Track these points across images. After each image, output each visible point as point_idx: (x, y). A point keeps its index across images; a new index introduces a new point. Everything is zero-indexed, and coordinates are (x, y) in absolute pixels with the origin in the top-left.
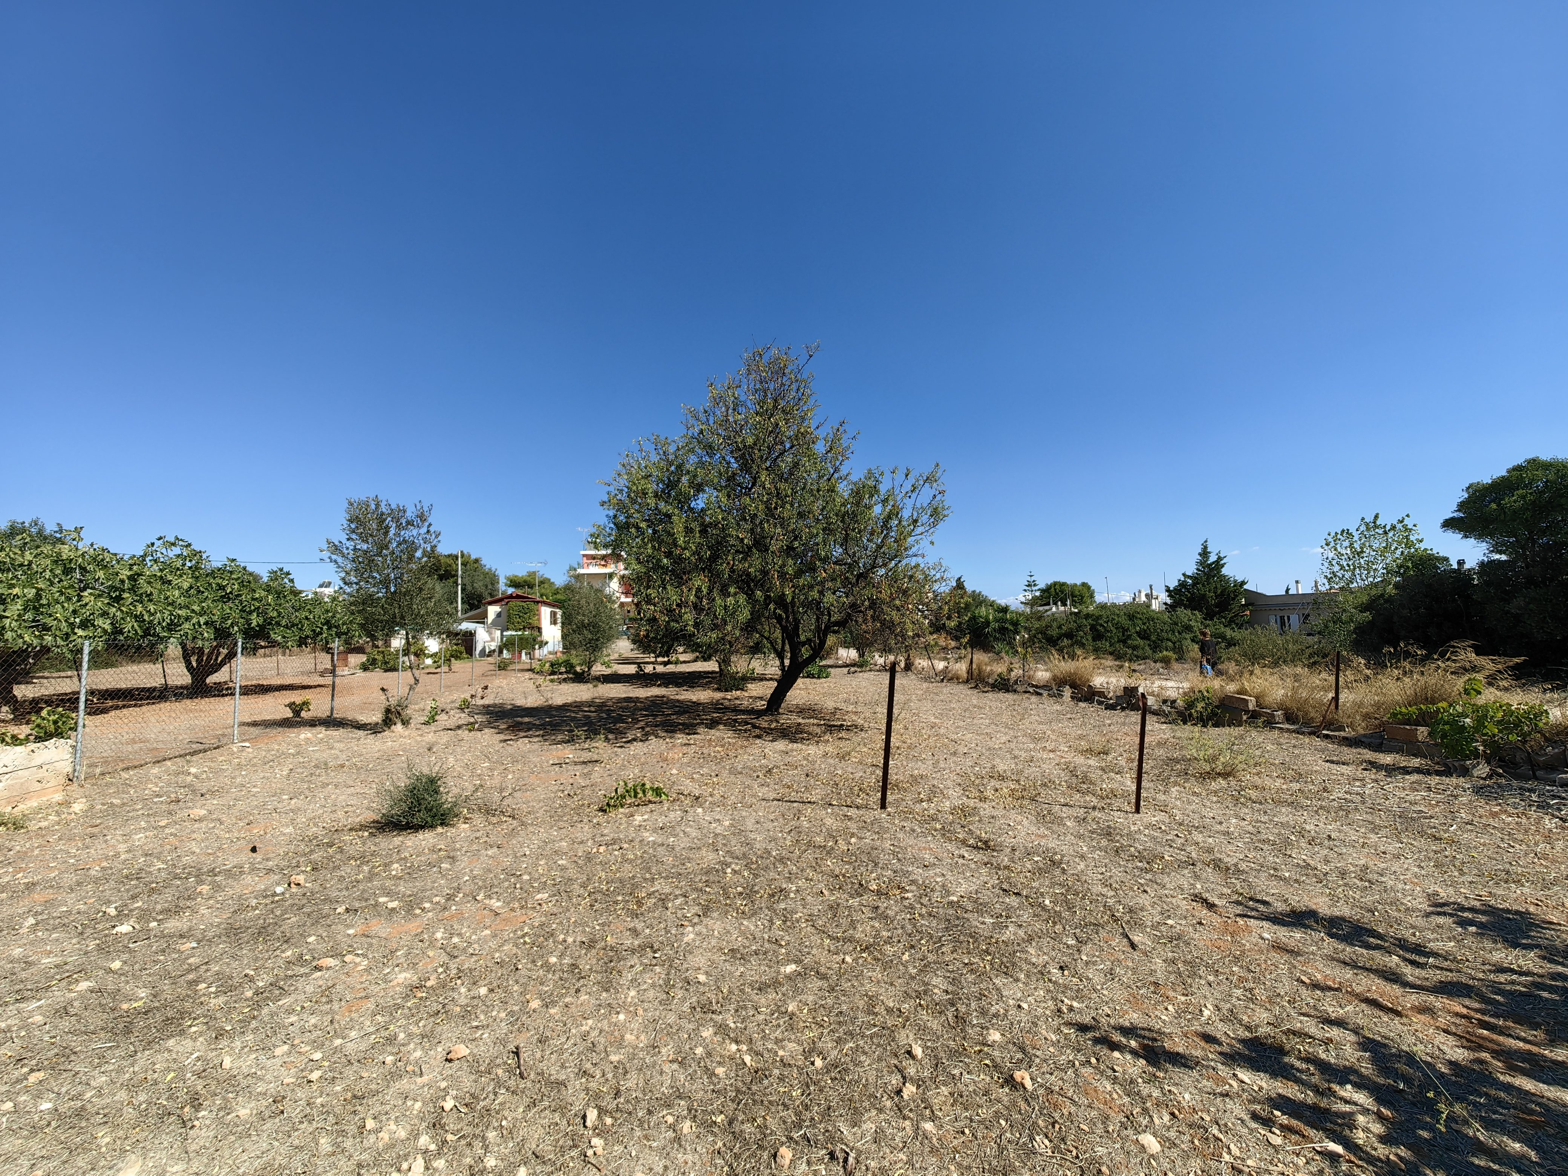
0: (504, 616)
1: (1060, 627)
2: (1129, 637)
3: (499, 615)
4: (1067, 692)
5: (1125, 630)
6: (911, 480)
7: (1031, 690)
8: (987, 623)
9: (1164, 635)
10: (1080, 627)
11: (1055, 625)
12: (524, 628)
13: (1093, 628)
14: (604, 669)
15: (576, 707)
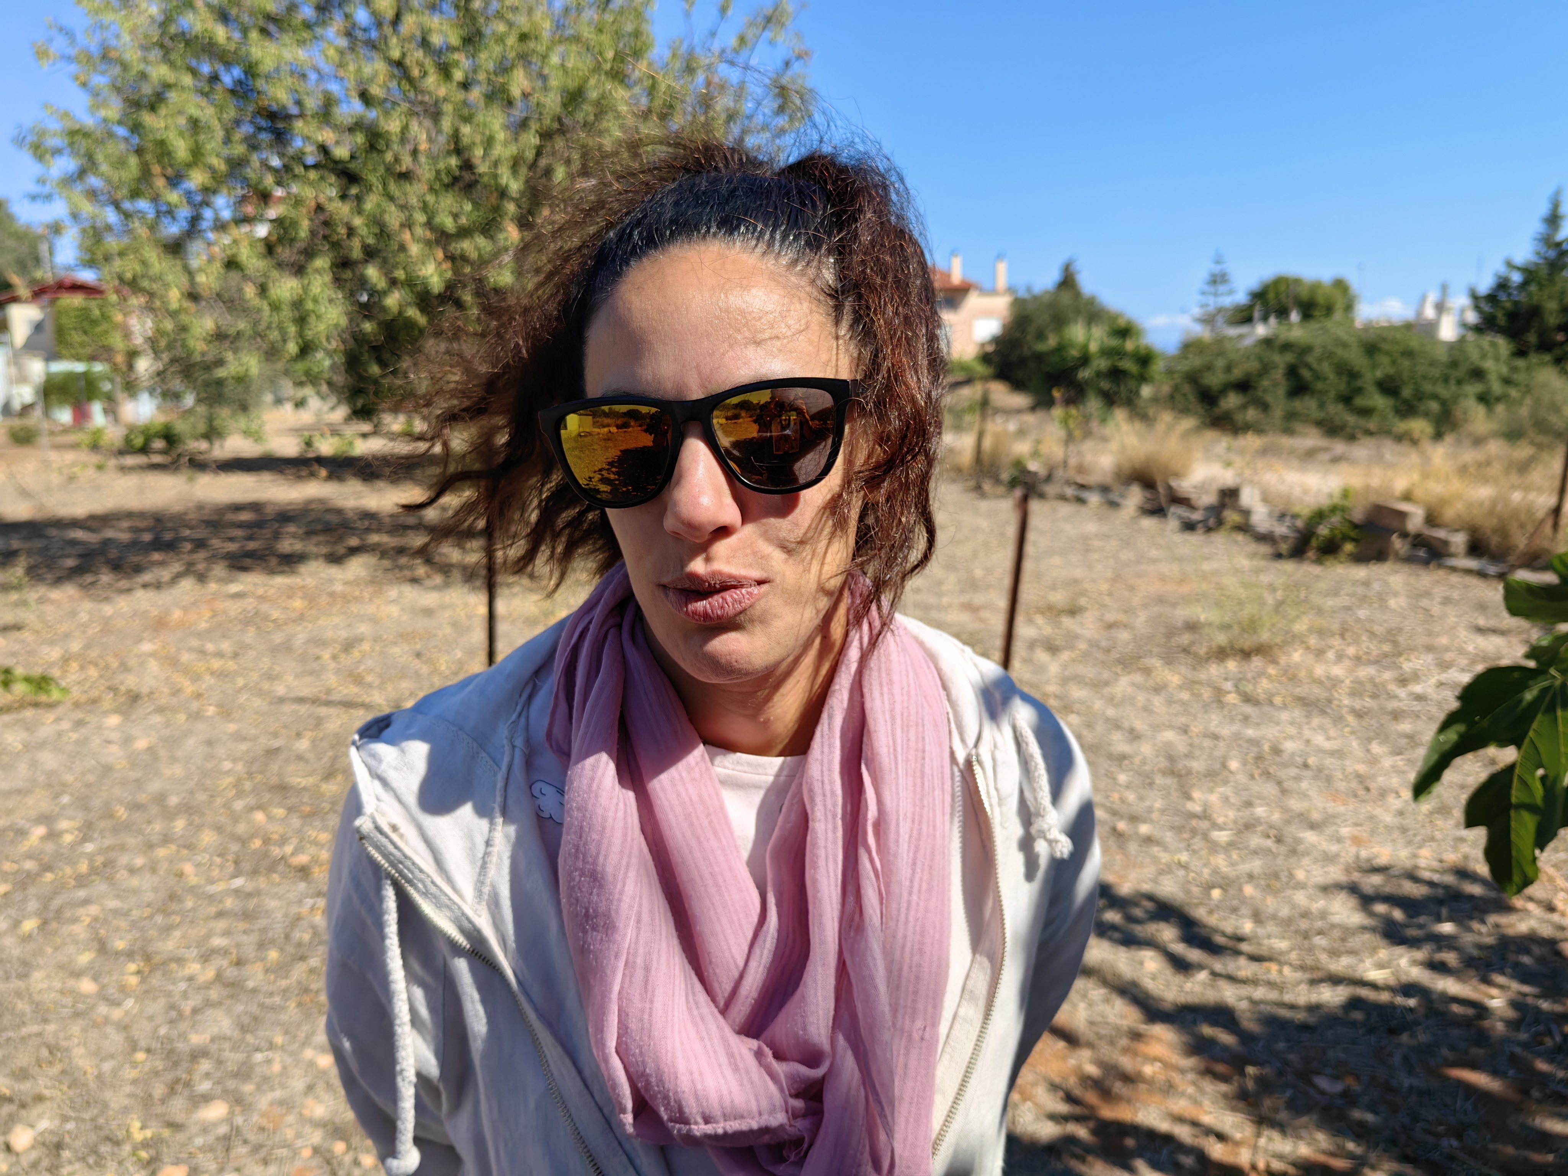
0: (49, 327)
3: (38, 327)
4: (1135, 496)
8: (1085, 360)
12: (92, 358)
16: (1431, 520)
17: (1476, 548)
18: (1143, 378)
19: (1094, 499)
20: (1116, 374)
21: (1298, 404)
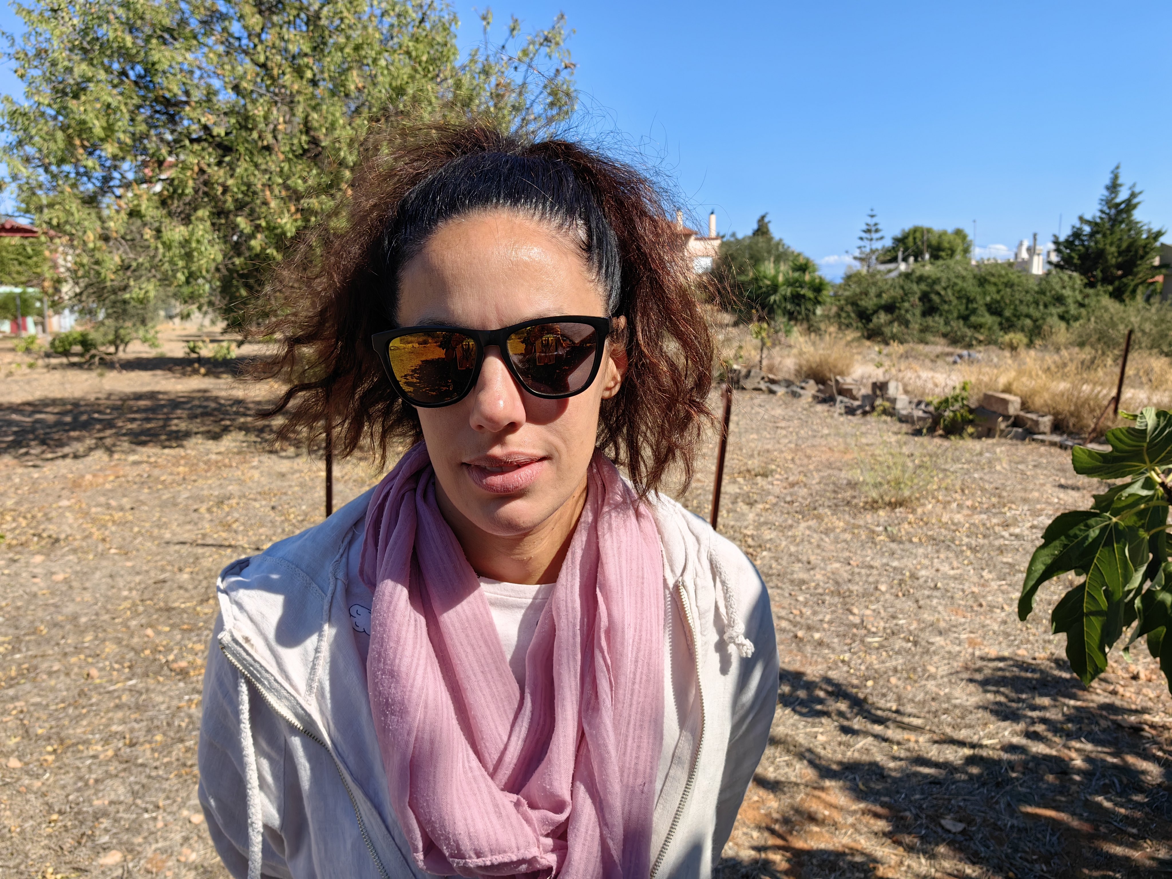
4: (811, 388)
8: (774, 288)
12: (26, 284)
16: (1024, 406)
17: (1058, 427)
18: (817, 302)
19: (781, 390)
20: (797, 298)
21: (930, 321)
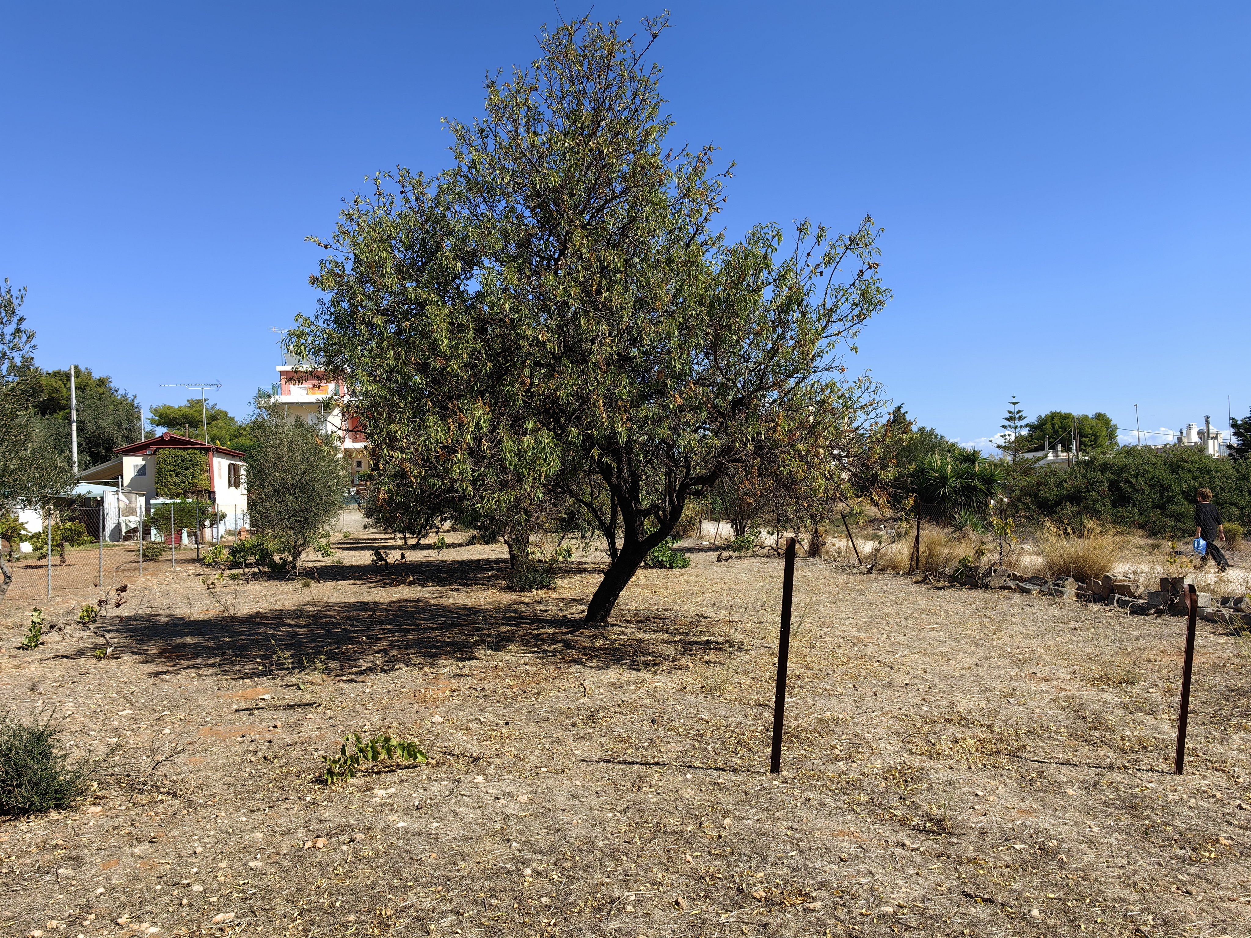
0: (151, 472)
1: (1059, 485)
2: (1171, 500)
3: (142, 471)
4: (1070, 588)
5: (1164, 489)
6: (825, 248)
7: (1012, 584)
8: (943, 479)
9: (1227, 496)
10: (1092, 485)
11: (1052, 480)
12: (185, 493)
13: (1113, 486)
14: (320, 557)
15: (274, 618)
20: (968, 491)
21: (1122, 511)
